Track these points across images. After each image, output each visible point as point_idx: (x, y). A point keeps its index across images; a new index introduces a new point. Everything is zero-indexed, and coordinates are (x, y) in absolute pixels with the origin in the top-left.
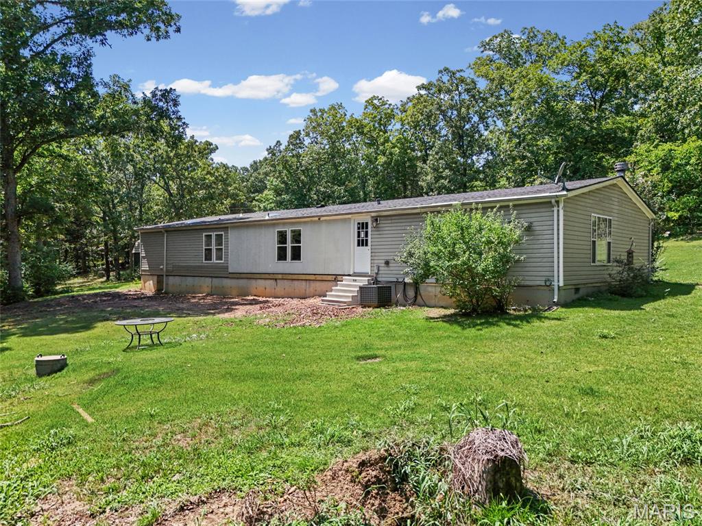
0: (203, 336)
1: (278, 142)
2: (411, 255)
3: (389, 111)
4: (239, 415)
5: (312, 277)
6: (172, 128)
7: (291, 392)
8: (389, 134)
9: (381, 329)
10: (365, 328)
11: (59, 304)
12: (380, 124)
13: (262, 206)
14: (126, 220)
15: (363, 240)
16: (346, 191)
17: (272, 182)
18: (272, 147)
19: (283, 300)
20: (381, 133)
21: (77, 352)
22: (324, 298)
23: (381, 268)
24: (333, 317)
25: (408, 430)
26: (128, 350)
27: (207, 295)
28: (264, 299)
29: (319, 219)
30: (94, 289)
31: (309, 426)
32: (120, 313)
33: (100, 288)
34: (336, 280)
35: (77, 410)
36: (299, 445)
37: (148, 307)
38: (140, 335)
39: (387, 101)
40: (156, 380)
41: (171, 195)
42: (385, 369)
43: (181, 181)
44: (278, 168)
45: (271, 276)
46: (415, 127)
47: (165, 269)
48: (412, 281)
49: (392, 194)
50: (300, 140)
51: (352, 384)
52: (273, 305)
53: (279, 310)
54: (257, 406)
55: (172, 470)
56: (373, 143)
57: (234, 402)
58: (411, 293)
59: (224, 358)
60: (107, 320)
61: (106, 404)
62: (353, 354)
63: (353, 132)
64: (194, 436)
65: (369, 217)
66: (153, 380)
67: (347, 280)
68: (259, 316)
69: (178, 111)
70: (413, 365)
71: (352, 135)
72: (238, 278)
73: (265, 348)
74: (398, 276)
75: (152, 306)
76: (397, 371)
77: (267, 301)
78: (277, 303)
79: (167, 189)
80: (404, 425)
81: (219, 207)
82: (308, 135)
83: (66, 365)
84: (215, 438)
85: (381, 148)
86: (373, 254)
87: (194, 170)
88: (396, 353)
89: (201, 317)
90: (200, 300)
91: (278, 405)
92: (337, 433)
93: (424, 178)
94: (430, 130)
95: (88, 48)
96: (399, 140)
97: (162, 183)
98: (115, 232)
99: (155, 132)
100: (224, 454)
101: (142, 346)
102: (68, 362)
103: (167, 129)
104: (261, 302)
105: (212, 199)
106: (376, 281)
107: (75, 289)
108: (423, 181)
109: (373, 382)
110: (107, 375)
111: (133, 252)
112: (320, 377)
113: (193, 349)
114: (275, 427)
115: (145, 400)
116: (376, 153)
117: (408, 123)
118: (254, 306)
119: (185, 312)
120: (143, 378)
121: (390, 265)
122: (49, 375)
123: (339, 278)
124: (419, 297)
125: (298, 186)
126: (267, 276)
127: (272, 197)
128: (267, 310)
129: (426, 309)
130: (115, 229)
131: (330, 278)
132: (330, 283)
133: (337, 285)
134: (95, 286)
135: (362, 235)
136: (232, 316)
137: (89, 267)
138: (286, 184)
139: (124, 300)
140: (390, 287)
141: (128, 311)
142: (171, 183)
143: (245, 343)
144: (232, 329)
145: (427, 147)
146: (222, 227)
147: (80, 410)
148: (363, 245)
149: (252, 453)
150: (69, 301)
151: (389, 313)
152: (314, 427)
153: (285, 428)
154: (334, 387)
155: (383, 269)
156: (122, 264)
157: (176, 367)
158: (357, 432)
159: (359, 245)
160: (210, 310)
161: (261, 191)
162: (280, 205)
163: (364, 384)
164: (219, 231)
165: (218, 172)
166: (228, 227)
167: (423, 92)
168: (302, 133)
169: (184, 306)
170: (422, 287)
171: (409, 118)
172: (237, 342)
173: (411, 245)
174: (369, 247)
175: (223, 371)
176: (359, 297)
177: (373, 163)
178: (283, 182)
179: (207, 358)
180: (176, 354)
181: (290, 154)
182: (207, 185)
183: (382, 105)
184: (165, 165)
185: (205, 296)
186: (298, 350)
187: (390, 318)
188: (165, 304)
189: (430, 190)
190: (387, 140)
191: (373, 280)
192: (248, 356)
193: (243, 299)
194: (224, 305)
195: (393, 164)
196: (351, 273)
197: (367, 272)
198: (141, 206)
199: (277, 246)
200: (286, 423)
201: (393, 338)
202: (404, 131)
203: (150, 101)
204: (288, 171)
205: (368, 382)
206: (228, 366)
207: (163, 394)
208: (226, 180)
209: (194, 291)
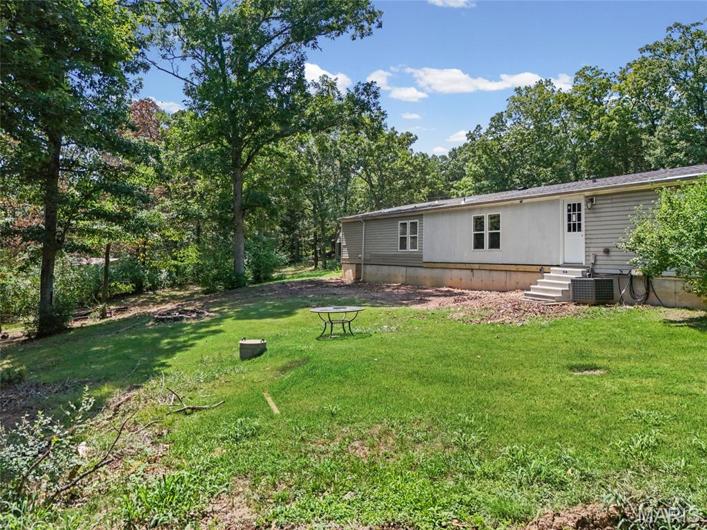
0: (394, 328)
1: (479, 126)
2: (640, 240)
3: (604, 81)
4: (424, 426)
5: (514, 268)
6: (373, 120)
7: (485, 404)
8: (604, 107)
9: (600, 333)
10: (580, 330)
11: (271, 290)
12: (594, 97)
13: (460, 193)
14: (332, 212)
15: (574, 225)
16: (553, 173)
17: (470, 168)
18: (472, 132)
19: (480, 292)
20: (595, 106)
21: (277, 337)
22: (528, 292)
23: (598, 258)
24: (539, 315)
25: (650, 479)
26: (321, 339)
27: (401, 285)
28: (459, 291)
29: (521, 202)
30: (303, 276)
31: (507, 453)
32: (320, 301)
33: (308, 276)
34: (541, 271)
35: (267, 398)
36: (493, 478)
37: (345, 295)
38: (332, 323)
39: (603, 70)
40: (341, 372)
41: (372, 186)
42: (609, 385)
43: (381, 173)
44: (477, 153)
45: (467, 266)
46: (638, 96)
47: (363, 258)
48: (641, 274)
49: (610, 171)
50: (502, 122)
51: (564, 401)
52: (469, 298)
53: (475, 304)
54: (444, 417)
55: (344, 486)
56: (585, 117)
57: (420, 408)
58: (640, 289)
59: (412, 354)
60: (308, 306)
61: (292, 395)
62: (564, 362)
63: (561, 108)
64: (373, 446)
65: (582, 197)
66: (338, 373)
67: (555, 272)
68: (452, 309)
69: (378, 103)
70: (650, 383)
71: (560, 111)
72: (432, 268)
73: (457, 347)
74: (621, 267)
75: (349, 294)
76: (626, 390)
77: (463, 293)
78: (473, 295)
79: (369, 181)
80: (642, 470)
81: (417, 196)
82: (510, 116)
83: (265, 350)
84: (395, 452)
85: (595, 122)
86: (588, 241)
87: (394, 160)
88: (624, 365)
89: (393, 308)
90: (393, 289)
91: (469, 419)
92: (544, 469)
93: (652, 152)
94: (657, 97)
95: (302, 53)
96: (617, 112)
97: (364, 175)
98: (322, 223)
99: (356, 124)
100: (402, 475)
101: (334, 334)
102: (267, 347)
103: (367, 121)
104: (456, 294)
105: (410, 188)
106: (593, 273)
107: (288, 277)
108: (650, 155)
109: (592, 401)
110: (299, 364)
111: (338, 242)
112: (522, 388)
113: (383, 342)
114: (465, 448)
115: (329, 394)
116: (589, 128)
117: (629, 91)
118: (448, 298)
119: (379, 301)
120: (330, 370)
121: (611, 253)
122: (249, 359)
123: (546, 269)
124: (652, 294)
125: (499, 171)
126: (461, 266)
127: (470, 183)
128: (462, 303)
129: (663, 309)
130: (323, 221)
131: (534, 269)
132: (534, 275)
133: (543, 278)
134: (305, 274)
135: (574, 218)
136: (425, 308)
137: (302, 256)
138: (486, 169)
139: (326, 287)
140: (612, 281)
141: (327, 298)
142: (373, 175)
143: (436, 339)
144: (424, 321)
145: (653, 117)
146: (418, 214)
147: (269, 399)
148: (574, 230)
149: (435, 480)
150: (280, 287)
151: (612, 313)
152: (513, 455)
153: (477, 452)
154: (539, 402)
155: (602, 259)
156: (329, 254)
157: (363, 360)
158: (572, 471)
159: (569, 230)
160: (403, 300)
161: (459, 178)
162: (479, 191)
163: (580, 403)
164: (415, 219)
165: (417, 161)
166: (422, 215)
167: (647, 54)
168: (504, 114)
169: (379, 295)
170: (656, 281)
171: (630, 85)
172: (428, 337)
173: (639, 228)
174: (583, 232)
175: (410, 370)
176: (571, 291)
177: (585, 140)
178: (483, 167)
179: (395, 353)
180: (364, 346)
181: (491, 138)
182: (406, 175)
183: (595, 76)
184: (367, 157)
185: (399, 286)
186: (496, 351)
187: (612, 319)
188: (361, 293)
189: (660, 165)
190: (602, 113)
191: (588, 271)
192: (439, 355)
193: (436, 290)
194: (418, 296)
195: (610, 139)
196: (560, 264)
197: (580, 262)
198: (346, 198)
199: (473, 233)
200: (479, 444)
201: (618, 345)
202: (624, 101)
203: (353, 95)
204: (488, 155)
205: (585, 400)
206: (416, 364)
207: (347, 390)
208: (424, 169)
209: (388, 280)
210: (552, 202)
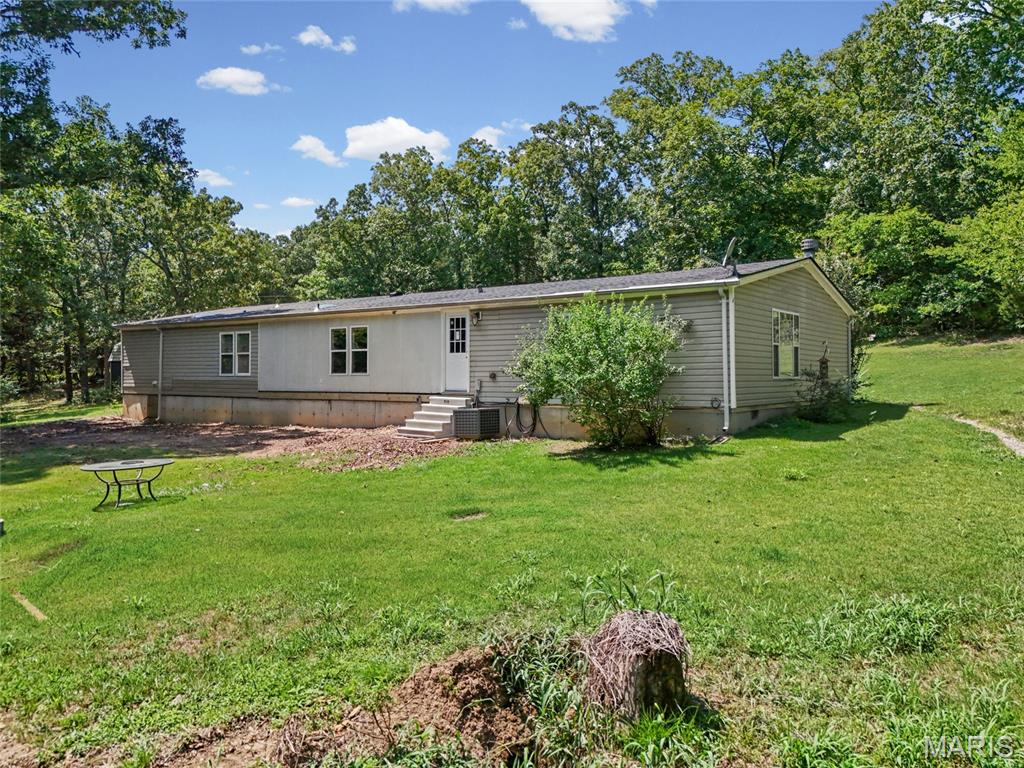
0: (219, 485)
1: (333, 200)
2: (527, 365)
3: (493, 160)
4: (274, 603)
5: (384, 397)
6: (173, 177)
7: (352, 567)
8: (493, 194)
9: (484, 472)
10: (462, 471)
12: (481, 180)
13: (308, 292)
14: (99, 311)
15: (458, 344)
16: (432, 273)
17: (323, 258)
18: (323, 207)
19: (340, 430)
20: (483, 191)
21: (19, 513)
22: (402, 428)
23: (484, 384)
24: (415, 456)
25: (525, 616)
26: (102, 509)
27: (224, 426)
28: (312, 429)
29: (394, 313)
30: (47, 416)
31: (381, 616)
32: (88, 454)
33: (57, 415)
34: (419, 401)
35: (20, 601)
36: (364, 645)
37: (133, 443)
38: (120, 486)
39: (491, 146)
40: (145, 553)
41: (170, 275)
42: (491, 529)
43: (185, 255)
44: (332, 238)
45: (322, 396)
46: (530, 185)
47: (160, 385)
48: (528, 402)
49: (498, 278)
50: (365, 197)
51: (443, 552)
52: (325, 439)
53: (335, 446)
54: (301, 589)
55: (171, 689)
56: (471, 205)
57: (267, 583)
58: (527, 419)
59: (251, 518)
60: (68, 462)
61: (65, 591)
62: (444, 509)
63: (442, 188)
64: (205, 637)
65: (467, 310)
66: (139, 553)
67: (435, 402)
68: (304, 455)
69: (182, 152)
70: (531, 522)
71: (441, 192)
72: (272, 399)
73: (313, 503)
74: (506, 395)
75: (139, 441)
76: (508, 532)
77: (318, 433)
78: (331, 434)
79: (165, 267)
80: (519, 610)
81: (243, 293)
82: (376, 191)
84: (238, 639)
85: (483, 212)
86: (473, 364)
87: (207, 239)
88: (506, 506)
89: (215, 458)
90: (214, 432)
91: (333, 586)
92: (421, 626)
93: (544, 256)
94: (551, 188)
95: (43, 55)
96: (507, 202)
97: (156, 258)
98: (81, 329)
99: (145, 181)
100: (251, 663)
101: (124, 501)
102: (5, 528)
103: (164, 177)
104: (308, 435)
105: (234, 281)
106: (478, 403)
107: (17, 417)
108: (543, 260)
109: (473, 548)
110: (68, 548)
111: (111, 360)
112: (396, 543)
113: (205, 506)
114: (329, 619)
115: (127, 584)
116: (476, 220)
117: (521, 178)
118: (296, 440)
119: (191, 449)
120: (125, 551)
121: (499, 379)
123: (424, 398)
124: (538, 425)
125: (363, 264)
126: (316, 396)
127: (324, 279)
128: (317, 446)
129: (549, 441)
130: (82, 326)
131: (410, 398)
132: (411, 406)
133: (420, 409)
134: (48, 411)
135: (458, 336)
136: (264, 456)
137: (40, 383)
138: (345, 261)
139: (95, 432)
140: (498, 411)
141: (102, 449)
142: (170, 257)
143: (283, 496)
144: (264, 474)
145: (547, 213)
146: (249, 323)
147: (25, 602)
148: (458, 351)
149: (294, 660)
150: (7, 434)
151: (497, 448)
152: (387, 617)
153: (345, 620)
154: (416, 557)
155: (488, 385)
156: (92, 379)
157: (177, 533)
158: (450, 622)
159: (452, 351)
160: (229, 446)
161: (307, 271)
162: (336, 291)
163: (460, 551)
164: (245, 330)
165: (243, 242)
166: (257, 324)
167: (541, 135)
168: (368, 187)
169: (190, 440)
170: (543, 410)
171: (522, 171)
172: (271, 494)
173: (527, 351)
174: (467, 354)
175: (249, 538)
176: (453, 425)
177: (472, 234)
178: (340, 258)
179: (225, 518)
180: (177, 514)
181: (351, 218)
182: (226, 261)
183: (483, 152)
184: (161, 230)
185: (222, 426)
186: (363, 504)
187: (497, 455)
188: (159, 438)
189: (552, 273)
190: (491, 202)
191: (472, 400)
192: (288, 515)
193: (279, 430)
194: (251, 440)
195: (499, 236)
196: (441, 391)
197: (464, 389)
198: (123, 291)
199: (331, 351)
200: (346, 612)
201: (503, 484)
202: (516, 190)
203: (138, 136)
204: (347, 242)
205: (466, 548)
206: (257, 530)
207: (156, 575)
208: (254, 254)
209: (204, 418)
210: (430, 315)
